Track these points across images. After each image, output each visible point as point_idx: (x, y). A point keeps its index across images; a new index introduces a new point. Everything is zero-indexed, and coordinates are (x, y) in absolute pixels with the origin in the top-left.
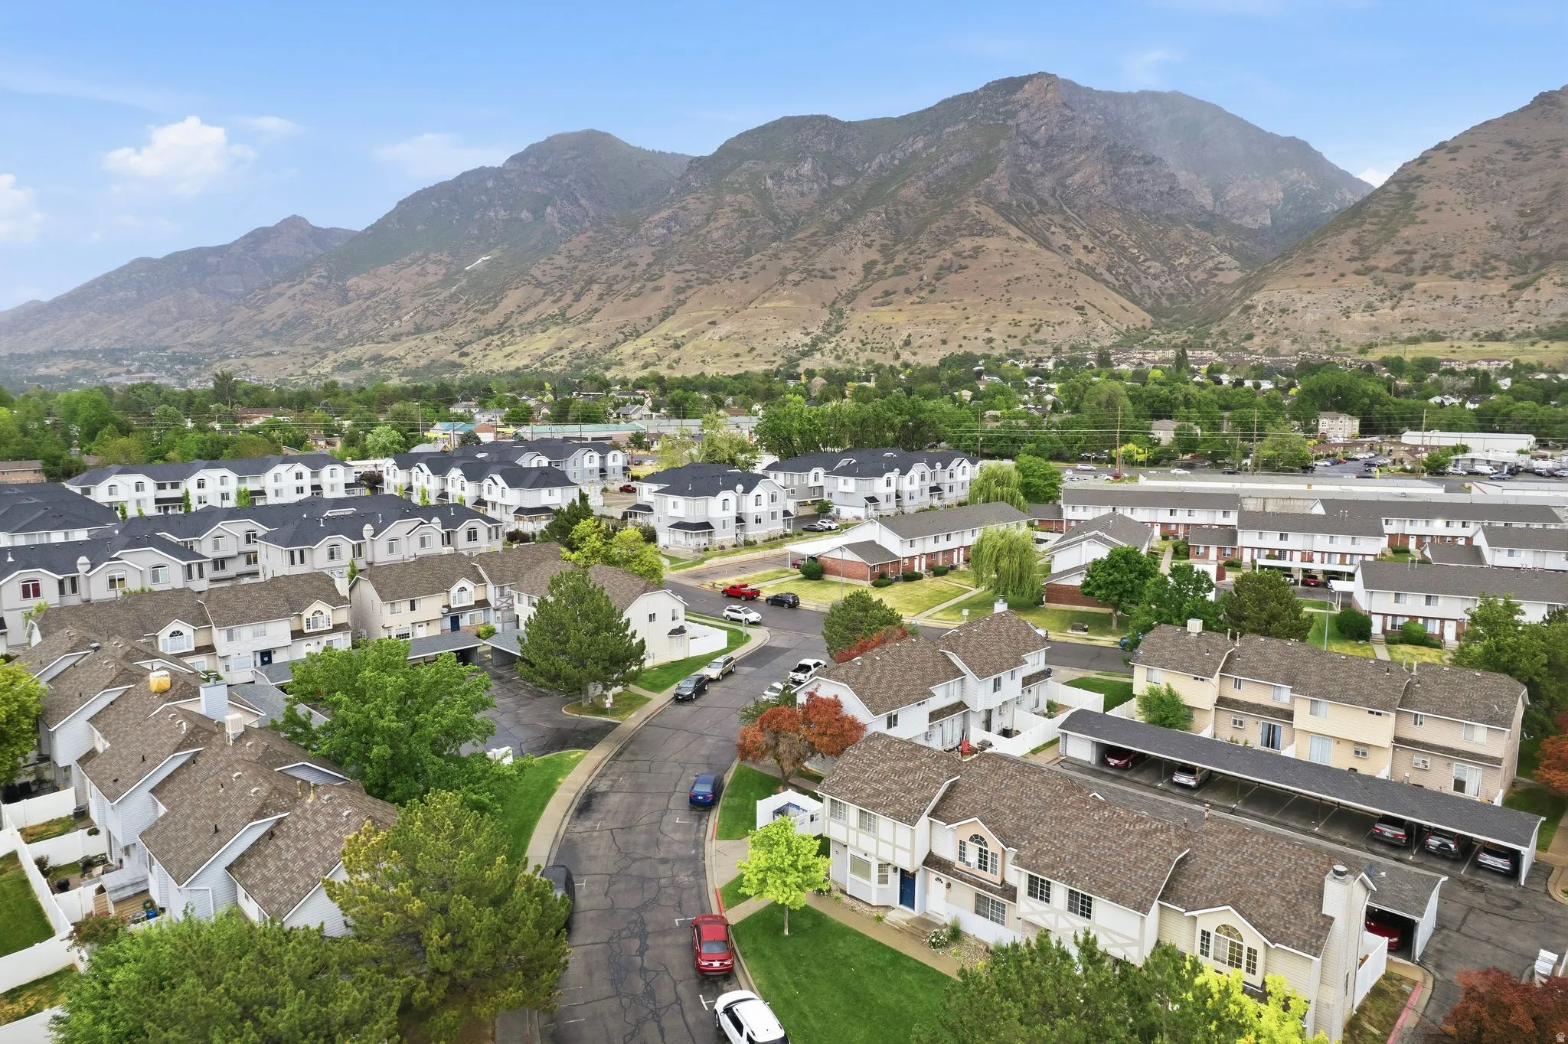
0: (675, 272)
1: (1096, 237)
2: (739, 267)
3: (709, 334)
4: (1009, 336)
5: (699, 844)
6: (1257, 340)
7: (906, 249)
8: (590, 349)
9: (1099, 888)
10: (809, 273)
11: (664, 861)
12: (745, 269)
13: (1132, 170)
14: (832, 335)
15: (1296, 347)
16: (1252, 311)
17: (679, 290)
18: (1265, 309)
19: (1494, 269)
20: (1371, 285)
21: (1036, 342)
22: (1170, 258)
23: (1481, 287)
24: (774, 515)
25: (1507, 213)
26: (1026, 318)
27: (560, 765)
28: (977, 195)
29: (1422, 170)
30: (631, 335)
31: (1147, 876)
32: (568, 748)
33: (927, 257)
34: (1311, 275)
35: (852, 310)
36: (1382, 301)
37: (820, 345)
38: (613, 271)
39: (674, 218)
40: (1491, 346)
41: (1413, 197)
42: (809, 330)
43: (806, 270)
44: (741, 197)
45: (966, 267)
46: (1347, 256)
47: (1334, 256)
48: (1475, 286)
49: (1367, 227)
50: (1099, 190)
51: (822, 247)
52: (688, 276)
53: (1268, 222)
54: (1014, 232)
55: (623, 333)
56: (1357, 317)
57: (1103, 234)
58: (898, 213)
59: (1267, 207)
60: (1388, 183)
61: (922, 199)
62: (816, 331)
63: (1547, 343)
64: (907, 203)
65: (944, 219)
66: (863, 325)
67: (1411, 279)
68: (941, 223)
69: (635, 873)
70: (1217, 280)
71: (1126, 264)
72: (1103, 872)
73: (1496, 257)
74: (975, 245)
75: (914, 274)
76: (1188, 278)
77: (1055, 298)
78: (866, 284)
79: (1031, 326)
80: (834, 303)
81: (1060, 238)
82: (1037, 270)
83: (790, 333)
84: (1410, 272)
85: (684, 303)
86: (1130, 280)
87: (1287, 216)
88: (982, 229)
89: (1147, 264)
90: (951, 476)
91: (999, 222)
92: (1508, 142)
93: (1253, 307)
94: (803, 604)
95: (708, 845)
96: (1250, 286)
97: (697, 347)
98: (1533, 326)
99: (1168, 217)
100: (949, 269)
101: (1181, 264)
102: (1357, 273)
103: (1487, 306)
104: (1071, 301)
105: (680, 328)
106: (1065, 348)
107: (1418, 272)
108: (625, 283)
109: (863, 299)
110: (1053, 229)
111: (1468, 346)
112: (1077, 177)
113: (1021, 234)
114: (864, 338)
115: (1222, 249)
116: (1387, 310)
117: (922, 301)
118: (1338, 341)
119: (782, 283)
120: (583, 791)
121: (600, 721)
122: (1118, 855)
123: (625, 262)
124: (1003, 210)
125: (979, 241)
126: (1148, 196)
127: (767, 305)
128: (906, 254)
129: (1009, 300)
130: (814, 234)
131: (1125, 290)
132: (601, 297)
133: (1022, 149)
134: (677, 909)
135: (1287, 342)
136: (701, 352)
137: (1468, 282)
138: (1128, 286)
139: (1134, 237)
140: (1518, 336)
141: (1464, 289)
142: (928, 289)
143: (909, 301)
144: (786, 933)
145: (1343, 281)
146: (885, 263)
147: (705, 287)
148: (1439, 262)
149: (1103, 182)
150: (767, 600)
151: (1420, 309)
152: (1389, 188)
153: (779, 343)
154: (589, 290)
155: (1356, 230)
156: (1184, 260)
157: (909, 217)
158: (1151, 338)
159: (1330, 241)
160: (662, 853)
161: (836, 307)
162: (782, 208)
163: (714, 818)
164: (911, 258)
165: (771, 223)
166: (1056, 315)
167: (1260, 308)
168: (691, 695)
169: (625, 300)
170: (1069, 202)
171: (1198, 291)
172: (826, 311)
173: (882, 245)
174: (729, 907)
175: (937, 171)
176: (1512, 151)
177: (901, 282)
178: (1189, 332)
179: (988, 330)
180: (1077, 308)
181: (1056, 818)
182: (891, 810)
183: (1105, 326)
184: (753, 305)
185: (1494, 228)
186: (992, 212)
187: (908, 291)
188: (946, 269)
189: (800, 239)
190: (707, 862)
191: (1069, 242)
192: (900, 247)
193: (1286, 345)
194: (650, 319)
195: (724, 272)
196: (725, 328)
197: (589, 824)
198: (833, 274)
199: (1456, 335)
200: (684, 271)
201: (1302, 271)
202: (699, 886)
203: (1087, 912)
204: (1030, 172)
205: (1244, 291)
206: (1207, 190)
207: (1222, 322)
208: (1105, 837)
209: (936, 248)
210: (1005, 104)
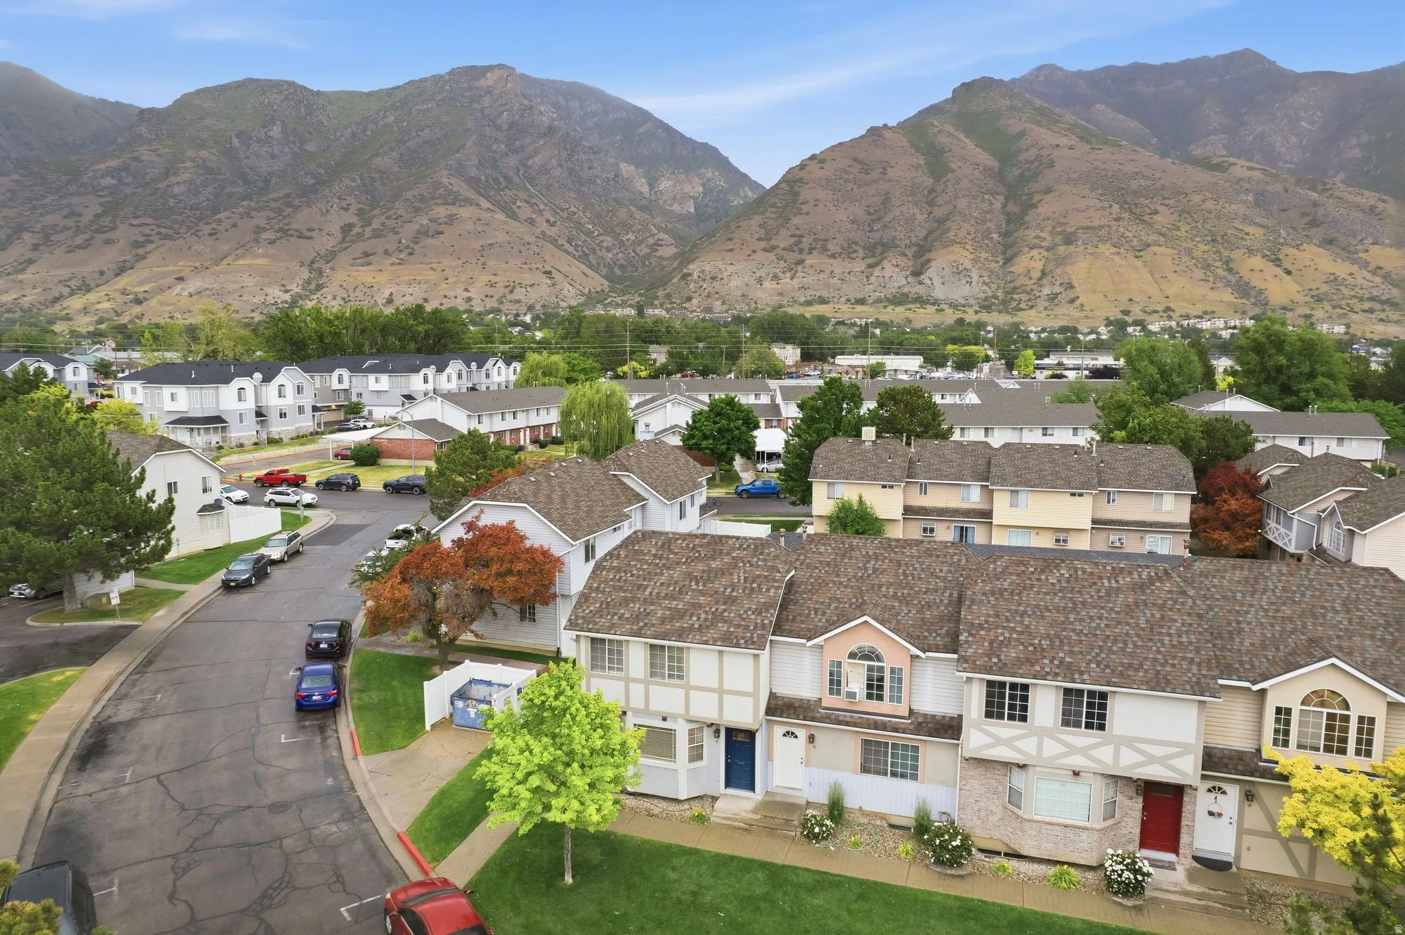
0: (130, 225)
1: (558, 214)
2: (207, 223)
3: (177, 289)
4: (487, 296)
5: (337, 768)
6: (695, 302)
7: (383, 214)
8: (26, 302)
9: (1121, 675)
10: (285, 232)
11: (278, 808)
12: (214, 225)
13: (583, 157)
14: (313, 293)
15: (726, 307)
16: (689, 278)
17: (137, 245)
18: (699, 277)
19: (855, 252)
20: (775, 261)
21: (511, 301)
22: (619, 234)
23: (848, 265)
24: (301, 410)
25: (859, 211)
26: (501, 280)
27: (33, 695)
28: (449, 167)
29: (802, 174)
30: (79, 289)
31: (1180, 643)
32: (45, 669)
33: (404, 222)
34: (731, 250)
35: (332, 269)
36: (784, 273)
37: (301, 302)
38: (50, 219)
39: (125, 168)
40: (859, 308)
41: (798, 194)
42: (288, 288)
43: (281, 230)
44: (203, 153)
45: (442, 233)
46: (756, 236)
47: (747, 236)
48: (844, 263)
49: (768, 214)
50: (557, 172)
51: (297, 208)
52: (147, 230)
53: (692, 210)
54: (485, 204)
55: (69, 286)
56: (767, 284)
57: (562, 210)
58: (373, 180)
59: (691, 197)
60: (780, 182)
61: (396, 169)
62: (296, 288)
63: (893, 307)
64: (380, 171)
65: (419, 188)
66: (344, 284)
67: (803, 256)
68: (416, 192)
69: (227, 841)
70: (657, 254)
71: (583, 238)
72: (1111, 651)
73: (855, 243)
74: (449, 213)
75: (391, 237)
76: (634, 251)
77: (525, 263)
78: (345, 245)
79: (506, 287)
80: (312, 262)
81: (525, 212)
82: (507, 238)
83: (269, 290)
84: (801, 251)
85: (144, 258)
86: (587, 252)
87: (706, 205)
88: (456, 199)
89: (600, 238)
90: (488, 376)
91: (471, 194)
92: (855, 160)
93: (689, 275)
94: (364, 486)
95: (350, 765)
96: (685, 258)
97: (163, 304)
98: (883, 295)
99: (615, 200)
100: (426, 233)
101: (629, 239)
102: (764, 250)
103: (853, 279)
104: (540, 267)
105: (142, 283)
106: (538, 307)
107: (806, 251)
108: (70, 233)
109: (343, 259)
110: (518, 203)
111: (845, 308)
112: (538, 160)
113: (489, 206)
114: (345, 296)
115: (660, 229)
116: (788, 280)
117: (402, 262)
118: (756, 303)
119: (257, 241)
120: (86, 726)
121: (102, 627)
122: (1119, 623)
123: (65, 211)
124: (472, 182)
125: (452, 209)
126: (598, 181)
127: (241, 262)
128: (383, 218)
129: (484, 264)
130: (288, 195)
131: (584, 258)
132: (35, 247)
133: (487, 131)
134: (338, 887)
135: (719, 303)
136: (169, 308)
137: (839, 260)
138: (587, 255)
139: (589, 216)
140: (875, 302)
141: (838, 266)
142: (407, 251)
143: (388, 262)
144: (569, 879)
145: (754, 256)
146: (362, 227)
147: (169, 243)
148: (819, 245)
149: (560, 165)
150: (317, 484)
151: (809, 280)
152: (782, 186)
153: (258, 300)
154: (18, 238)
155: (761, 216)
156: (631, 236)
157: (383, 184)
158: (609, 300)
159: (744, 224)
160: (272, 796)
161: (315, 266)
162: (251, 168)
163: (346, 725)
164: (388, 223)
165: (240, 182)
166: (528, 278)
167: (695, 276)
168: (249, 580)
169: (68, 252)
170: (531, 180)
171: (643, 263)
172: (305, 270)
173: (359, 209)
174: (438, 858)
175: (410, 143)
176: (858, 167)
177: (378, 245)
178: (640, 295)
179: (466, 290)
180: (545, 273)
181: (993, 593)
182: (711, 633)
183: (571, 288)
184: (225, 262)
185: (853, 222)
186: (463, 184)
187: (386, 252)
188: (423, 233)
189: (274, 200)
190: (361, 792)
191: (534, 216)
192: (376, 212)
193: (717, 306)
194: (102, 273)
195: (189, 228)
196: (194, 284)
197: (105, 776)
198: (311, 234)
199: (836, 300)
200: (142, 225)
201: (724, 247)
202: (364, 837)
203: (1097, 720)
204: (495, 152)
205: (681, 263)
206: (643, 180)
207: (666, 287)
208: (1083, 603)
209: (413, 214)
210: (470, 89)
